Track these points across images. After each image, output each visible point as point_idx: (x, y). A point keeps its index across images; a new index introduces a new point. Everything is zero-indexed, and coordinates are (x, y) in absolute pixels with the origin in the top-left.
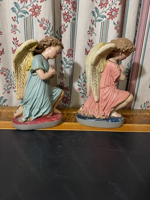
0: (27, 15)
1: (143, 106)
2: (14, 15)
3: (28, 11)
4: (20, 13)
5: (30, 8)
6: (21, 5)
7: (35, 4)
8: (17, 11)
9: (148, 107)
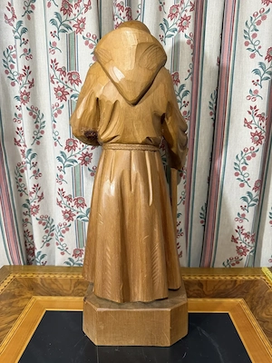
0: (75, 164)
1: (226, 264)
2: (60, 164)
3: (76, 159)
4: (68, 163)
5: (79, 156)
6: (68, 154)
7: (85, 152)
8: (64, 160)
9: (233, 265)
